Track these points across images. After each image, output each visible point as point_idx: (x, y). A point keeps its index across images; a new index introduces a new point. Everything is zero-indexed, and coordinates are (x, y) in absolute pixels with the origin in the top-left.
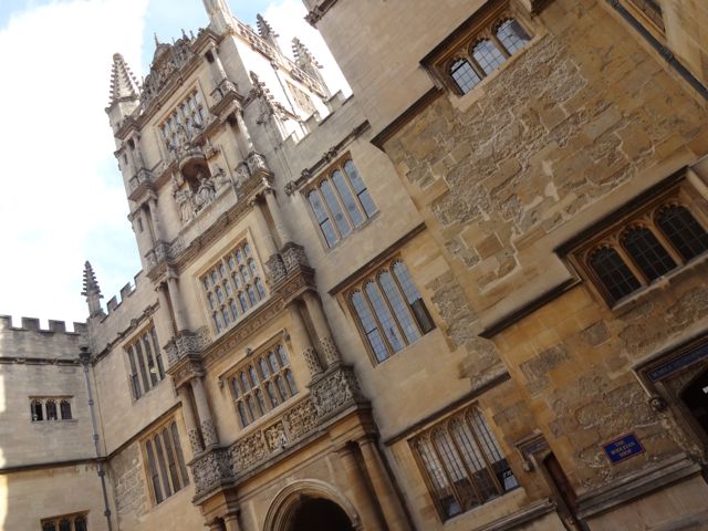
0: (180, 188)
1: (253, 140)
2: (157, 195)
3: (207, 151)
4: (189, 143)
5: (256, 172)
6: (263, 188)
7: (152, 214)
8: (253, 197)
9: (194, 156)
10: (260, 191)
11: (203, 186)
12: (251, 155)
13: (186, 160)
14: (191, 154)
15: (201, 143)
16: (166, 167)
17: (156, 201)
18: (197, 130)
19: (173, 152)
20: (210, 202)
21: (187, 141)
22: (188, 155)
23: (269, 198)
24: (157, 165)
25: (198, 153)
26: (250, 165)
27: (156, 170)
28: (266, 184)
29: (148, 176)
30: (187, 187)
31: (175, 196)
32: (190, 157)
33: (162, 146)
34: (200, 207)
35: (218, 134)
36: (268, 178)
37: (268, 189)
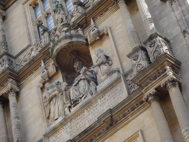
0: (50, 78)
1: (155, 20)
2: (20, 86)
3: (90, 34)
4: (67, 25)
5: (157, 59)
6: (166, 79)
7: (12, 109)
8: (152, 90)
9: (74, 39)
10: (162, 83)
11: (82, 76)
12: (151, 38)
13: (63, 43)
14: (71, 37)
15: (83, 24)
16: (34, 54)
17: (18, 94)
18: (80, 9)
19: (46, 34)
20: (89, 97)
21: (65, 22)
22: (66, 38)
23: (174, 92)
24: (24, 50)
25: (79, 36)
26: (149, 49)
27: (21, 57)
28: (171, 74)
29: (11, 63)
30: (60, 78)
31: (42, 89)
32: (68, 41)
33: (32, 28)
34: (75, 102)
35: (108, 13)
36: (173, 67)
37: (173, 81)
